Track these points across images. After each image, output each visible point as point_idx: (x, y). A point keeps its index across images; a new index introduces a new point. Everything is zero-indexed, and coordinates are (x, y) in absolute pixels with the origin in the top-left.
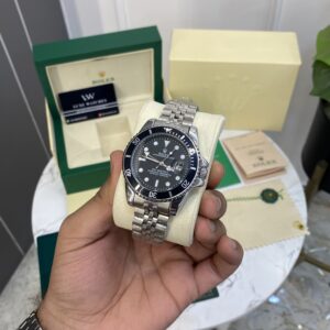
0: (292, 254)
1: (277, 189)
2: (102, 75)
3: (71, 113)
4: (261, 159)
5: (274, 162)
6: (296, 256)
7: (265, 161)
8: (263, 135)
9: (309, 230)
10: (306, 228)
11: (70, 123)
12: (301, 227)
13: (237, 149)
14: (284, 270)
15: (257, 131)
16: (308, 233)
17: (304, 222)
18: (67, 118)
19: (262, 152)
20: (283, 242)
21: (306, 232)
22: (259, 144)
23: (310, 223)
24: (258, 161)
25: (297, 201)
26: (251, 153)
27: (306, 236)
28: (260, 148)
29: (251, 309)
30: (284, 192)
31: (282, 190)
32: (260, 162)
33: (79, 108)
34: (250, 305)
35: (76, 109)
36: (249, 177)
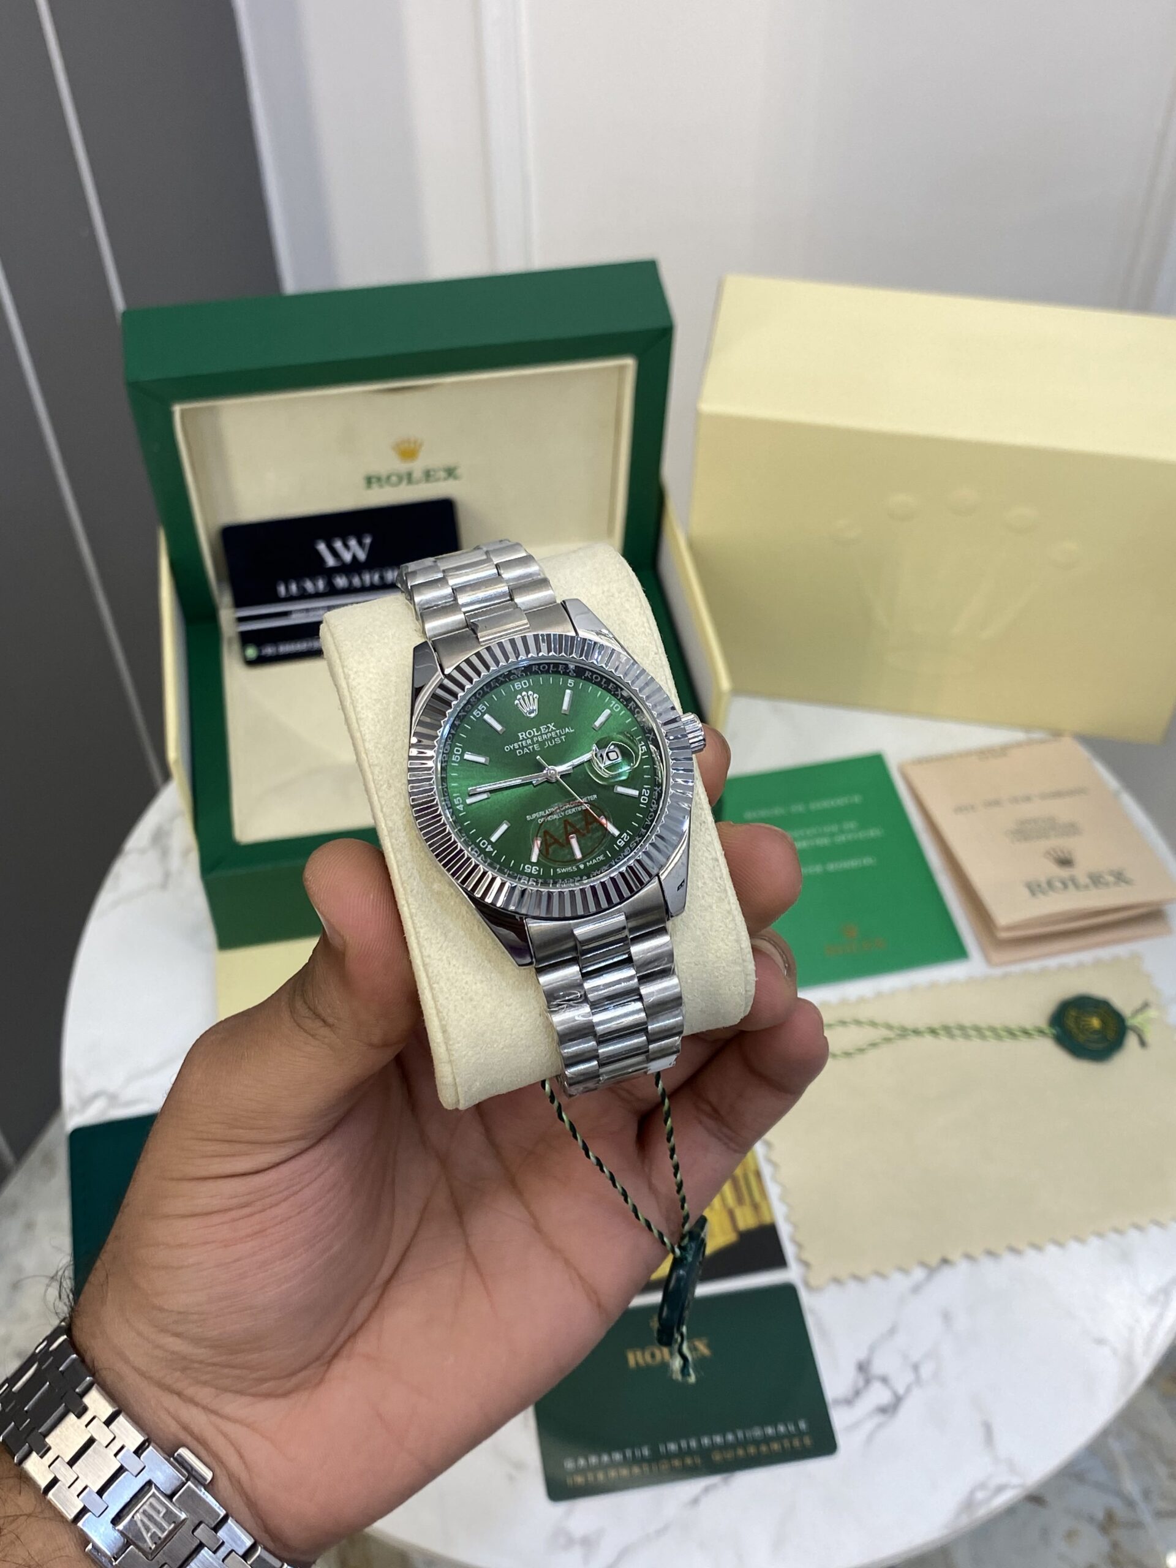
2: (407, 451)
3: (266, 615)
4: (1065, 862)
7: (1080, 871)
8: (1080, 754)
13: (960, 809)
14: (1128, 1361)
15: (1057, 734)
18: (246, 639)
19: (1072, 829)
20: (1134, 1235)
22: (1058, 795)
24: (1050, 870)
26: (1024, 832)
28: (1063, 810)
29: (965, 1521)
30: (1152, 1013)
31: (1145, 1006)
32: (1064, 873)
33: (304, 596)
34: (969, 1504)
35: (290, 599)
36: (1004, 935)
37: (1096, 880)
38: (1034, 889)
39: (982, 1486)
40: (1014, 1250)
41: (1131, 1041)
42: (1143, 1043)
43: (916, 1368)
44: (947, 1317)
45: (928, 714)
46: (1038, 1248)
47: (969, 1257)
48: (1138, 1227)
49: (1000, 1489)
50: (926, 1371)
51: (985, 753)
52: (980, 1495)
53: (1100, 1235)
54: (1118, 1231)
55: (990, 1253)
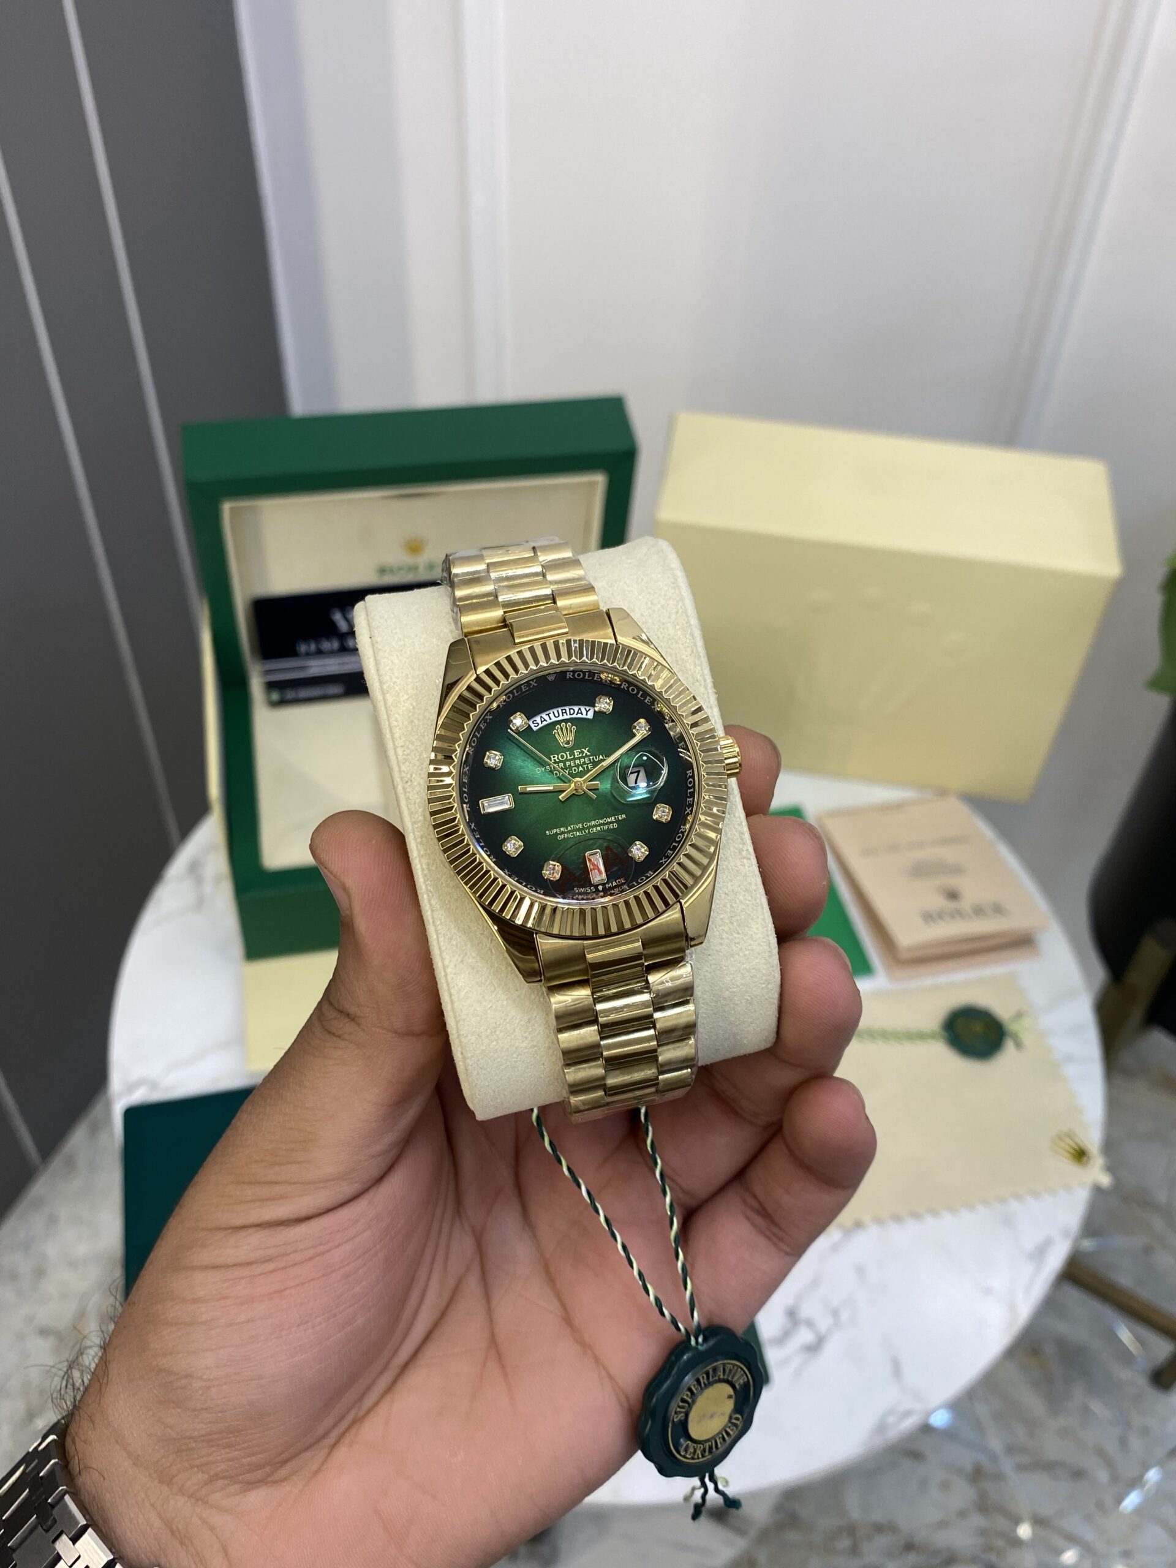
0: (1040, 1252)
1: (1002, 1010)
2: (414, 547)
3: (287, 669)
4: (953, 895)
5: (998, 910)
6: (1056, 1259)
7: (967, 902)
8: (962, 810)
9: (1110, 1169)
10: (1098, 1162)
11: (282, 703)
12: (1080, 1155)
13: (867, 852)
14: (1012, 1308)
16: (1105, 1180)
17: (1093, 1138)
18: (271, 686)
19: (958, 870)
20: (1014, 1206)
21: (1097, 1174)
22: (945, 842)
23: (1109, 1146)
24: (941, 902)
25: (1070, 1059)
26: (920, 871)
27: (1098, 1191)
28: (950, 855)
29: (879, 1442)
30: (1026, 1022)
31: (1019, 1015)
32: (949, 905)
33: (319, 653)
34: (881, 1427)
35: (308, 655)
36: (905, 955)
37: (979, 911)
38: (929, 917)
39: (890, 1412)
40: (916, 1216)
41: (1009, 1046)
42: (1019, 1045)
43: (835, 1313)
44: (860, 1271)
45: (839, 774)
46: (934, 1213)
47: (879, 1221)
48: (1018, 1197)
49: (907, 1414)
50: (845, 1316)
51: (886, 808)
52: (891, 1419)
53: (986, 1202)
54: (1002, 1200)
55: (897, 1218)
